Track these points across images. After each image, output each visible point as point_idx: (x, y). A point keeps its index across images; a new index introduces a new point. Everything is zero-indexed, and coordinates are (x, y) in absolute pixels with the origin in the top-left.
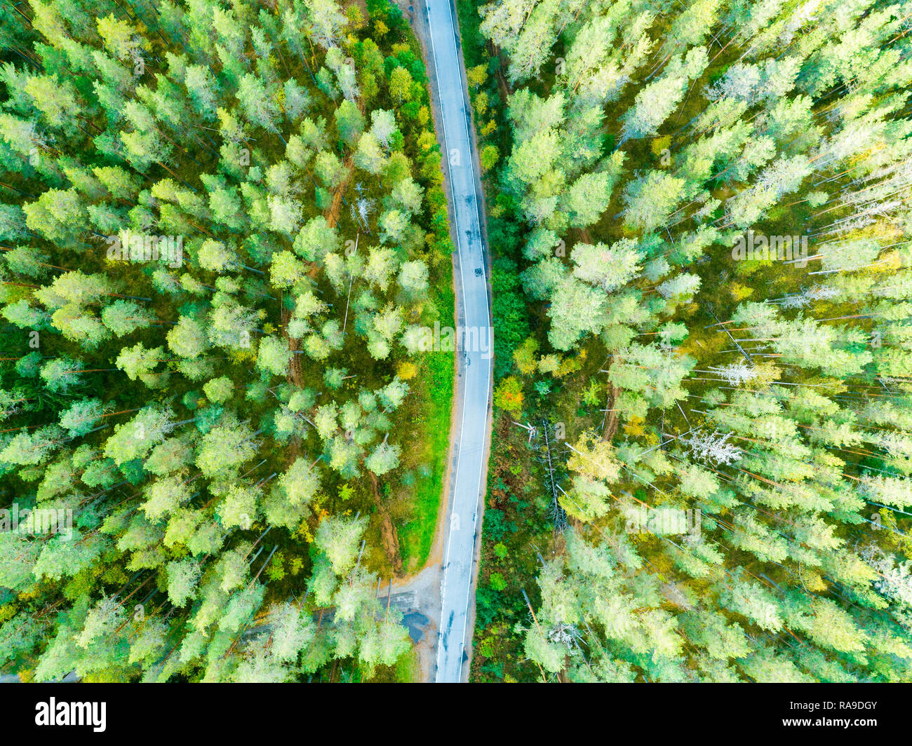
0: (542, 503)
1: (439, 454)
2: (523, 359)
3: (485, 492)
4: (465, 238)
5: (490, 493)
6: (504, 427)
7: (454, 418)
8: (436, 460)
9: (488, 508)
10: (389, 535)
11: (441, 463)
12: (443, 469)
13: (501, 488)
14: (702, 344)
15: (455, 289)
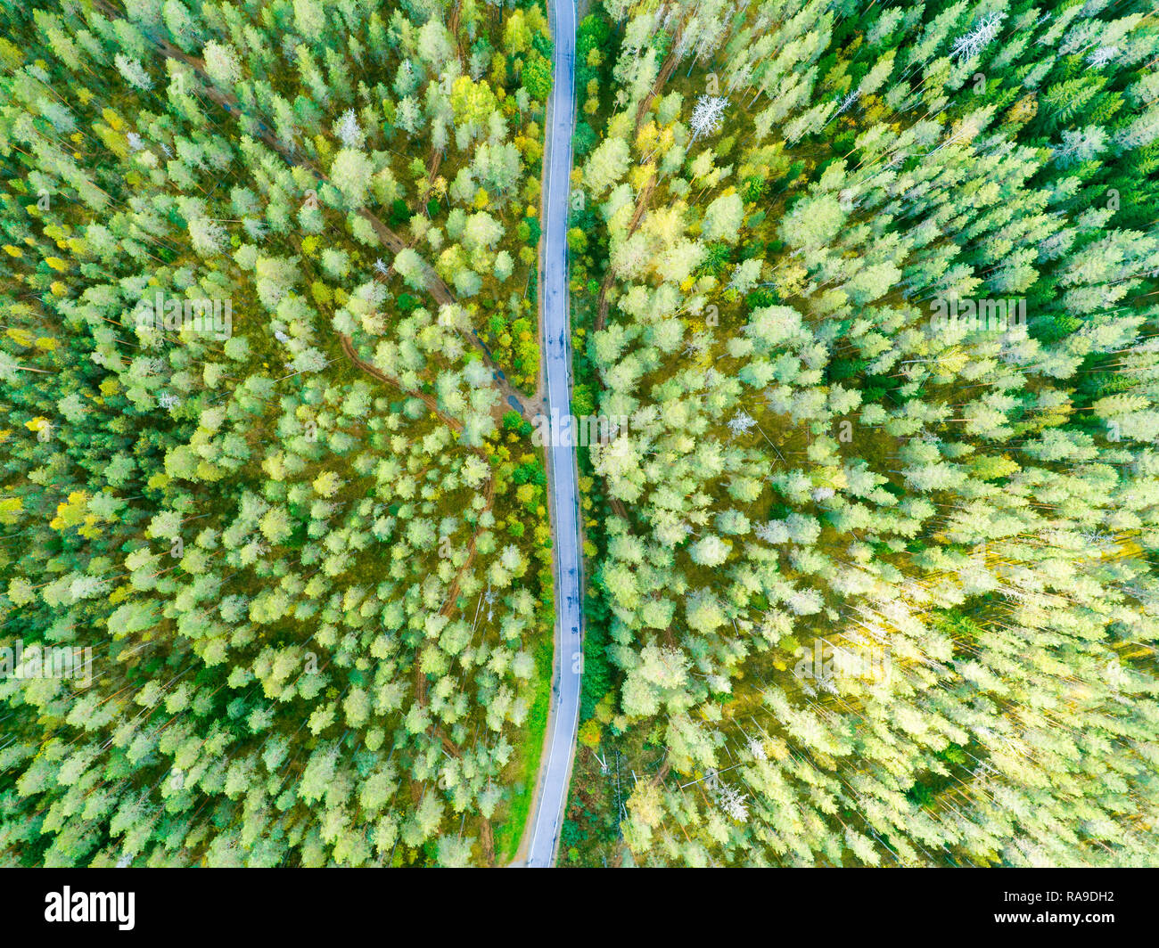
0: (609, 822)
1: (532, 773)
2: (603, 713)
3: (565, 805)
4: (566, 602)
5: (569, 806)
6: (584, 756)
7: (545, 745)
8: (529, 777)
9: (567, 819)
10: (486, 834)
11: (533, 779)
12: (534, 785)
13: (578, 805)
14: (748, 698)
15: (555, 642)
